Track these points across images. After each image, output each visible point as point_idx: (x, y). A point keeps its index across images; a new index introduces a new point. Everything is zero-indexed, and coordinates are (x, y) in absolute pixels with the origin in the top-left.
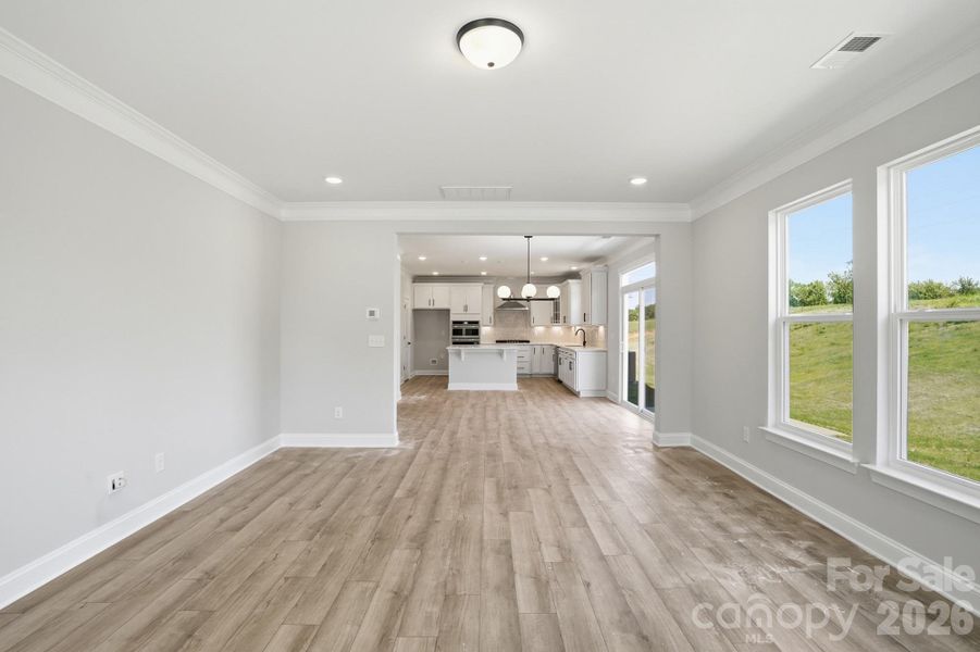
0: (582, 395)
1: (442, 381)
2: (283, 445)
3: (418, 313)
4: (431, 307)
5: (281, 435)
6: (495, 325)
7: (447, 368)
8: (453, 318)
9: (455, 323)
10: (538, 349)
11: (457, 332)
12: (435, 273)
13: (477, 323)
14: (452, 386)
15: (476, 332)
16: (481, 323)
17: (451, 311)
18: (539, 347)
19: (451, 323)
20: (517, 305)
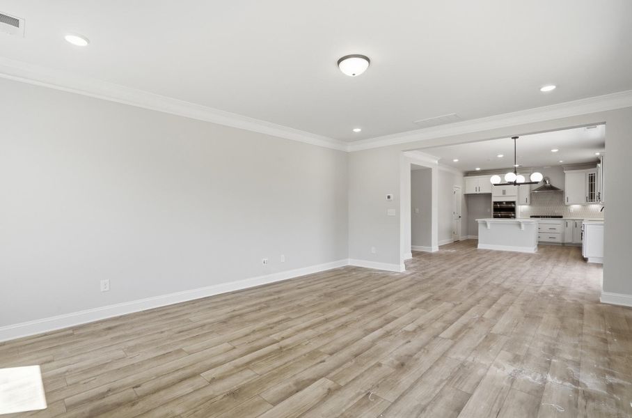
0: (590, 261)
1: (473, 243)
2: (349, 264)
3: (468, 197)
4: (478, 192)
5: (349, 259)
6: (531, 204)
7: (477, 234)
8: (494, 199)
9: (495, 203)
11: (496, 209)
12: (478, 169)
13: (514, 203)
14: (480, 246)
15: (513, 210)
16: (517, 203)
17: (493, 195)
18: (572, 222)
19: (492, 204)
20: (552, 188)
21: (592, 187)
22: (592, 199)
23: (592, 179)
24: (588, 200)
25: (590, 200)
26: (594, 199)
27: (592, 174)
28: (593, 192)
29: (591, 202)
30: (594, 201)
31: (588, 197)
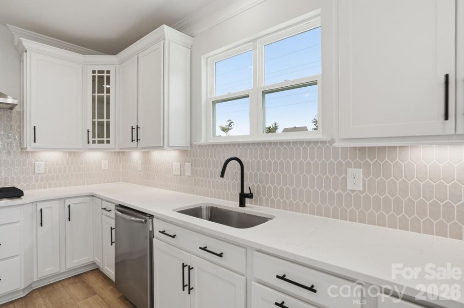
10: (54, 214)
18: (56, 205)
21: (101, 105)
22: (101, 135)
23: (101, 81)
24: (91, 139)
25: (96, 139)
26: (108, 136)
27: (102, 72)
28: (105, 120)
29: (97, 145)
30: (108, 142)
31: (91, 130)
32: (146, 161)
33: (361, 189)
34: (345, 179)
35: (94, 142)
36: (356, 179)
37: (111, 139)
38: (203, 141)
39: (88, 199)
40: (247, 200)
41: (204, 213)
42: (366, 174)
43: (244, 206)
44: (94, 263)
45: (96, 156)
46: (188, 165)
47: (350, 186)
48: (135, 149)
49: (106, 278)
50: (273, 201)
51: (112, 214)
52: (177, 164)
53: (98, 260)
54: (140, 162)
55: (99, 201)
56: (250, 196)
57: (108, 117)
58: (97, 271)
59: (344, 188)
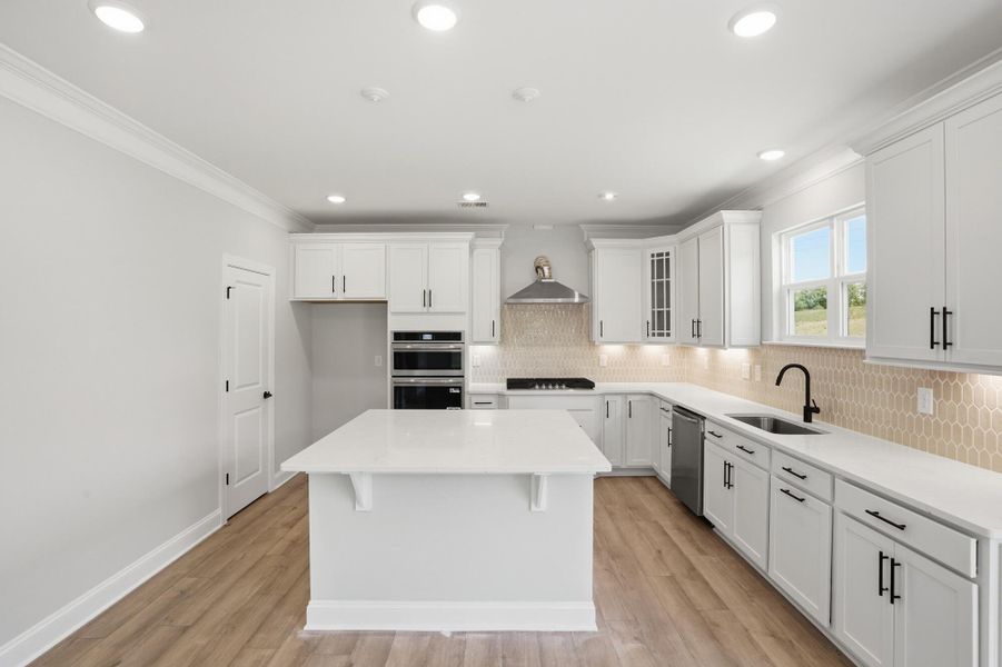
4: (339, 296)
6: (504, 341)
8: (396, 324)
9: (398, 336)
10: (618, 407)
13: (456, 336)
16: (466, 337)
17: (391, 308)
18: (619, 399)
19: (390, 338)
20: (559, 290)
21: (661, 293)
22: (661, 328)
23: (661, 265)
24: (651, 332)
25: (656, 332)
26: (668, 329)
27: (661, 255)
28: (665, 309)
29: (657, 338)
30: (668, 335)
31: (650, 321)
32: (714, 359)
33: (931, 413)
34: (915, 399)
35: (654, 334)
36: (926, 400)
37: (672, 331)
38: (775, 340)
39: (646, 397)
40: (814, 415)
41: (766, 424)
42: (936, 395)
43: (810, 421)
44: (652, 469)
45: (656, 351)
46: (758, 367)
47: (920, 409)
48: (698, 345)
49: (664, 486)
50: (833, 417)
51: (670, 415)
52: (746, 366)
53: (655, 465)
54: (706, 359)
55: (658, 400)
56: (817, 410)
57: (668, 306)
58: (655, 478)
59: (915, 412)
